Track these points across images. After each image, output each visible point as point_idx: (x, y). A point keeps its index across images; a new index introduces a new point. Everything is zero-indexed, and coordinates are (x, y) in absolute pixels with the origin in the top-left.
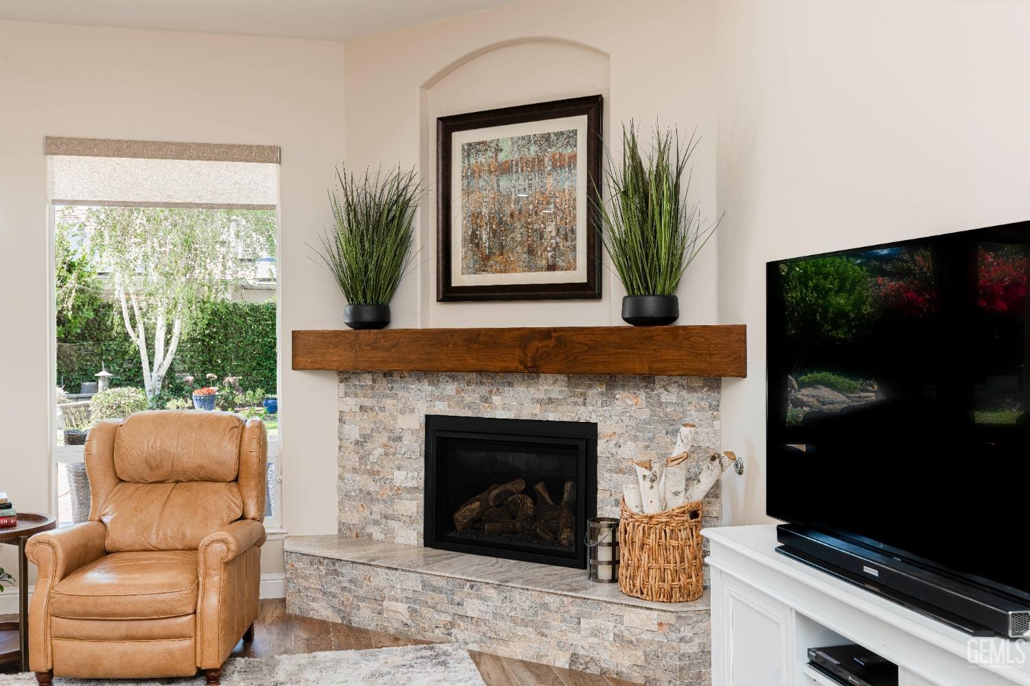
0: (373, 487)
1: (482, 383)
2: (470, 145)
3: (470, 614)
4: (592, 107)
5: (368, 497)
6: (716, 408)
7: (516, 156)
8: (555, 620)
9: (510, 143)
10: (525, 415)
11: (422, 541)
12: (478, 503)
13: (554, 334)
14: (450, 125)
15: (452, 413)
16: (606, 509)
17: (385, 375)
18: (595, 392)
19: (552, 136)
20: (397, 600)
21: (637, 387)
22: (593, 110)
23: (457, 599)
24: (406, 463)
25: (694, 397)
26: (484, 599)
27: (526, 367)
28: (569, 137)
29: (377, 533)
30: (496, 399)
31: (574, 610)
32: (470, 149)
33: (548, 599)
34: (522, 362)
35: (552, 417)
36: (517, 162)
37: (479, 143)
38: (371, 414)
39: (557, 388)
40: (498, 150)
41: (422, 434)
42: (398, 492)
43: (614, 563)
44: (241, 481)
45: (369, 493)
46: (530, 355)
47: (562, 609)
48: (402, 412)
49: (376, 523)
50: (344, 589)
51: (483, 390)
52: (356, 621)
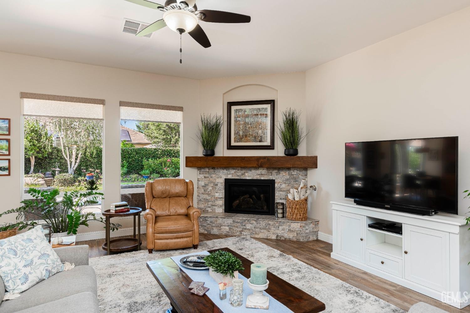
0: (208, 198)
1: (242, 170)
2: (237, 109)
3: (247, 228)
4: (272, 102)
5: (207, 201)
6: (306, 175)
7: (250, 113)
8: (272, 227)
9: (248, 110)
10: (255, 178)
11: (224, 211)
12: (238, 201)
13: (267, 158)
14: (230, 104)
15: (233, 178)
16: (277, 200)
17: (212, 168)
18: (274, 172)
19: (261, 109)
20: (225, 226)
21: (286, 170)
22: (272, 103)
23: (244, 224)
24: (219, 191)
25: (301, 173)
26: (252, 224)
27: (258, 166)
28: (265, 109)
29: (209, 210)
30: (246, 174)
31: (277, 225)
32: (236, 111)
33: (270, 222)
34: (258, 165)
35: (262, 178)
36: (251, 115)
37: (239, 109)
38: (208, 179)
39: (264, 171)
40: (245, 111)
41: (224, 184)
42: (217, 199)
43: (283, 213)
44: (188, 196)
45: (207, 200)
46: (260, 163)
47: (274, 225)
48: (218, 178)
49: (209, 207)
50: (208, 224)
51: (243, 171)
52: (212, 232)
